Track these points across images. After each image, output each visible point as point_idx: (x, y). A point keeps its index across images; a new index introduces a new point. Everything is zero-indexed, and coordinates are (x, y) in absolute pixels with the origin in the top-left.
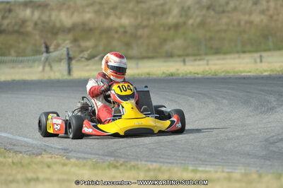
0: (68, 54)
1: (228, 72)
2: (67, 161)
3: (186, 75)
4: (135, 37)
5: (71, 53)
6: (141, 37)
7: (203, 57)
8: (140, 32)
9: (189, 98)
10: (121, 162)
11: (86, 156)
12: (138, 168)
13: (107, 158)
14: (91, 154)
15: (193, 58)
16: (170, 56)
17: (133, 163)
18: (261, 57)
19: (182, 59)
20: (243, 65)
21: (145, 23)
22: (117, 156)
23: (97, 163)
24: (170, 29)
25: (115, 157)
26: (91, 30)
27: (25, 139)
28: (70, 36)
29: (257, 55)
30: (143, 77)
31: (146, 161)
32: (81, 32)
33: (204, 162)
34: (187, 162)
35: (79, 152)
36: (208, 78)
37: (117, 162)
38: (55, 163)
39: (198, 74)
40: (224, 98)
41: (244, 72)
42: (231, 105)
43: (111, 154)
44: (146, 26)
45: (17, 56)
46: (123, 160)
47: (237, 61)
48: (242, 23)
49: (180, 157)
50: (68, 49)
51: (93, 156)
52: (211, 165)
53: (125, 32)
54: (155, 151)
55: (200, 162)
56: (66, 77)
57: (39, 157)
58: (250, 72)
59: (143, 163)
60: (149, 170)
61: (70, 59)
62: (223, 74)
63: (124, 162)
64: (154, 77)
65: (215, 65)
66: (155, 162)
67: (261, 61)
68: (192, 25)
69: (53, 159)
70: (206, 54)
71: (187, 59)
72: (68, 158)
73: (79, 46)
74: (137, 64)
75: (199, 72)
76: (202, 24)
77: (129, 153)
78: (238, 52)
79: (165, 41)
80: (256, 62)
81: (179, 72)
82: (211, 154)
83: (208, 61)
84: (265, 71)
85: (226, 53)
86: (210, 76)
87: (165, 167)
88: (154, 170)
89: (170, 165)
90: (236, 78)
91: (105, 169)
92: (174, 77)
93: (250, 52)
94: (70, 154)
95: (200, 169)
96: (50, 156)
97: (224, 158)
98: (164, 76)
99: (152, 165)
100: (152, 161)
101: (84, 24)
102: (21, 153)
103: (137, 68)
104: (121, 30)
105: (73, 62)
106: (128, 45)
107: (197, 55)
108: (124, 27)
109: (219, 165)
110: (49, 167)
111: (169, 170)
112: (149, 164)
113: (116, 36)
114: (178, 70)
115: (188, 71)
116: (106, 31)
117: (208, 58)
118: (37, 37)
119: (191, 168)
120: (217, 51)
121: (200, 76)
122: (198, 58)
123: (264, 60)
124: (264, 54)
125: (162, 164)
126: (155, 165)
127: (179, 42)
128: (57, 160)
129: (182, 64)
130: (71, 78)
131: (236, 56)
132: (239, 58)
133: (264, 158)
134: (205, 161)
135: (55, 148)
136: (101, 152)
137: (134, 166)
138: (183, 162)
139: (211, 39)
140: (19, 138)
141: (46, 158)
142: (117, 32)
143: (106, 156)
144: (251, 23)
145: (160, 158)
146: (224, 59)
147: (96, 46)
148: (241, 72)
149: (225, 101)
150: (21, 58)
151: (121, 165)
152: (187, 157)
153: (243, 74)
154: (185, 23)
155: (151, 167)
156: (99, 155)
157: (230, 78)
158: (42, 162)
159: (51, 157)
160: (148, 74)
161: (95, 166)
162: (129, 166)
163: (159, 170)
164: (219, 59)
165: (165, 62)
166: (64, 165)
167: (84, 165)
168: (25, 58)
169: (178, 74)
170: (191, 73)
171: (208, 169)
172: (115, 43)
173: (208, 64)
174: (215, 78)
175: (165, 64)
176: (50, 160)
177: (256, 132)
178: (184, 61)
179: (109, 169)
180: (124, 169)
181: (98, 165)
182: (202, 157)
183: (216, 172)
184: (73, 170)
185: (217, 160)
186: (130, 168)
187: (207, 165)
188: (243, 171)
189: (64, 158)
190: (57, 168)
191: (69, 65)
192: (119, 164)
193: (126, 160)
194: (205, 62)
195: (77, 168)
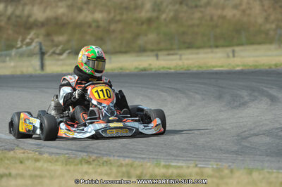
0: (41, 49)
1: (200, 67)
2: (39, 157)
3: (159, 69)
4: (108, 31)
5: (44, 48)
6: (114, 32)
7: (176, 52)
8: (113, 27)
9: (162, 93)
10: (93, 157)
11: (59, 151)
12: (111, 164)
13: (80, 153)
14: (64, 149)
15: (166, 53)
16: (142, 50)
17: (105, 159)
18: (233, 51)
19: (155, 53)
20: (215, 59)
21: (118, 18)
22: (90, 152)
23: (69, 158)
24: (142, 24)
25: (86, 152)
26: (64, 25)
28: (43, 31)
29: (229, 50)
30: (116, 72)
31: (118, 156)
32: (54, 26)
33: (177, 158)
34: (159, 157)
36: (180, 73)
37: (90, 157)
38: (28, 159)
39: (170, 69)
40: (197, 93)
41: (217, 66)
42: (203, 99)
44: (119, 21)
46: (96, 155)
47: (210, 55)
48: (215, 18)
49: (152, 152)
50: (40, 44)
51: (66, 152)
52: (184, 160)
53: (98, 27)
54: (128, 146)
55: (173, 158)
56: (39, 72)
57: (12, 152)
58: (222, 67)
59: (116, 158)
60: (121, 165)
61: (42, 54)
62: (195, 69)
63: (97, 157)
64: (128, 71)
65: (188, 59)
66: (128, 157)
67: (234, 56)
68: (165, 20)
69: (26, 154)
70: (179, 49)
71: (160, 53)
72: (41, 154)
73: (53, 41)
74: (110, 58)
75: (172, 67)
76: (175, 19)
77: (102, 148)
78: (211, 47)
79: (137, 36)
80: (228, 57)
81: (152, 67)
82: (183, 149)
83: (181, 55)
84: (238, 66)
85: (199, 48)
86: (182, 71)
87: (137, 163)
88: (127, 165)
89: (142, 160)
91: (77, 165)
92: (147, 72)
93: (223, 46)
94: (42, 150)
95: (172, 164)
96: (22, 151)
97: (196, 153)
98: (136, 70)
99: (124, 160)
100: (125, 157)
101: (56, 18)
103: (110, 62)
104: (94, 25)
105: (46, 57)
106: (102, 40)
107: (170, 50)
108: (97, 21)
109: (191, 160)
110: (21, 162)
111: (142, 166)
112: (122, 159)
113: (89, 31)
114: (150, 65)
115: (161, 66)
116: (79, 26)
117: (180, 52)
118: (11, 32)
119: (163, 163)
120: (190, 46)
121: (173, 71)
122: (172, 52)
123: (236, 54)
124: (237, 49)
125: (134, 160)
126: (127, 161)
127: (152, 37)
128: (30, 155)
129: (155, 58)
130: (44, 72)
131: (209, 50)
132: (212, 52)
133: (236, 153)
134: (177, 156)
135: (28, 143)
136: (74, 147)
137: (107, 162)
138: (156, 157)
139: (184, 33)
141: (19, 154)
142: (90, 26)
143: (81, 151)
144: (224, 17)
145: (133, 153)
146: (197, 53)
147: (68, 41)
148: (214, 67)
149: (197, 96)
151: (94, 161)
152: (160, 152)
154: (158, 18)
155: (123, 162)
156: (72, 150)
157: (203, 73)
158: (14, 158)
159: (24, 153)
160: (121, 69)
161: (67, 162)
162: (101, 162)
163: (132, 166)
164: (192, 54)
165: (138, 56)
166: (37, 160)
167: (57, 161)
169: (151, 69)
170: (163, 68)
171: (179, 164)
172: (88, 37)
173: (181, 59)
174: (187, 73)
175: (138, 59)
176: (23, 155)
177: (228, 128)
178: (157, 56)
179: (82, 164)
180: (96, 165)
181: (71, 160)
182: (174, 152)
183: (188, 167)
184: (45, 165)
185: (190, 155)
186: (103, 163)
187: (179, 160)
188: (215, 167)
189: (37, 153)
190: (29, 163)
191: (42, 60)
192: (91, 160)
193: (99, 155)
194: (178, 57)
195: (50, 164)
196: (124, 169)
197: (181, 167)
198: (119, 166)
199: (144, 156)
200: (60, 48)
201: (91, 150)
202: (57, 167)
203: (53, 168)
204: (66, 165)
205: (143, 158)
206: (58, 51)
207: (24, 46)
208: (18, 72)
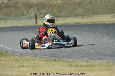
0: (36, 15)
1: (101, 22)
2: (35, 59)
3: (84, 23)
4: (63, 8)
5: (37, 15)
6: (65, 8)
8: (65, 6)
9: (85, 33)
10: (57, 59)
11: (43, 56)
12: (64, 61)
13: (51, 57)
15: (86, 16)
16: (77, 15)
17: (62, 59)
18: (114, 15)
19: (82, 17)
20: (107, 19)
21: (67, 2)
22: (56, 57)
23: (47, 59)
24: (77, 5)
25: (54, 57)
26: (45, 5)
27: (18, 50)
28: (36, 8)
29: (112, 15)
30: (66, 24)
31: (68, 58)
32: (41, 6)
34: (84, 58)
35: (40, 55)
36: (92, 25)
37: (56, 59)
38: (31, 60)
39: (88, 23)
40: (99, 33)
41: (107, 22)
42: (102, 35)
43: (53, 56)
44: (67, 4)
45: (15, 17)
46: (58, 58)
47: (105, 17)
48: (107, 2)
49: (81, 56)
50: (35, 13)
51: (46, 57)
52: (94, 60)
53: (59, 6)
54: (71, 54)
55: (90, 59)
56: (35, 25)
57: (24, 57)
58: (109, 22)
59: (66, 59)
60: (68, 62)
61: (36, 17)
62: (98, 23)
63: (58, 59)
64: (71, 24)
65: (95, 19)
66: (71, 58)
67: (114, 17)
68: (86, 3)
69: (30, 58)
70: (92, 15)
71: (84, 17)
72: (36, 57)
73: (40, 12)
74: (64, 19)
75: (89, 22)
76: (90, 2)
77: (60, 55)
78: (105, 14)
79: (75, 9)
80: (112, 18)
81: (81, 22)
82: (93, 55)
83: (93, 17)
85: (100, 14)
86: (93, 23)
87: (75, 61)
88: (71, 62)
89: (77, 60)
90: (104, 24)
91: (51, 62)
92: (79, 24)
93: (110, 14)
94: (36, 56)
95: (89, 61)
96: (28, 57)
97: (99, 56)
98: (75, 23)
99: (70, 60)
100: (70, 58)
101: (42, 3)
102: (17, 55)
103: (64, 20)
104: (57, 5)
105: (38, 19)
106: (60, 11)
109: (97, 59)
110: (28, 61)
111: (77, 62)
113: (55, 8)
114: (80, 21)
115: (84, 22)
116: (51, 6)
118: (23, 9)
119: (85, 61)
120: (96, 13)
121: (89, 23)
122: (89, 16)
125: (74, 59)
126: (71, 60)
127: (81, 10)
128: (31, 58)
129: (82, 19)
130: (37, 25)
132: (105, 16)
135: (30, 53)
136: (49, 55)
137: (62, 61)
138: (82, 58)
139: (94, 8)
140: (16, 50)
141: (27, 57)
142: (55, 6)
143: (51, 56)
144: (110, 2)
145: (73, 57)
146: (99, 16)
147: (47, 12)
148: (106, 22)
150: (16, 17)
151: (57, 60)
152: (84, 56)
153: (107, 23)
154: (83, 2)
155: (69, 61)
156: (48, 56)
157: (101, 24)
158: (25, 59)
159: (29, 57)
160: (68, 23)
161: (46, 61)
162: (60, 60)
163: (73, 62)
164: (97, 17)
165: (75, 18)
166: (34, 60)
167: (42, 60)
168: (18, 17)
169: (80, 23)
170: (85, 22)
171: (92, 61)
172: (55, 10)
173: (93, 19)
174: (95, 25)
175: (75, 19)
176: (28, 58)
177: (112, 46)
178: (83, 18)
179: (52, 61)
180: (58, 62)
181: (48, 60)
182: (90, 56)
183: (96, 62)
184: (38, 62)
185: (96, 58)
186: (61, 61)
187: (92, 59)
188: (107, 62)
189: (34, 57)
190: (31, 61)
191: (36, 20)
192: (56, 60)
193: (59, 58)
194: (91, 18)
195: (39, 61)
196: (69, 63)
197: (93, 62)
198: (67, 62)
199: (77, 58)
200: (43, 15)
201: (56, 56)
202: (43, 63)
203: (41, 63)
204: (46, 62)
205: (77, 59)
206: (42, 16)
207: (28, 14)
208: (26, 25)
